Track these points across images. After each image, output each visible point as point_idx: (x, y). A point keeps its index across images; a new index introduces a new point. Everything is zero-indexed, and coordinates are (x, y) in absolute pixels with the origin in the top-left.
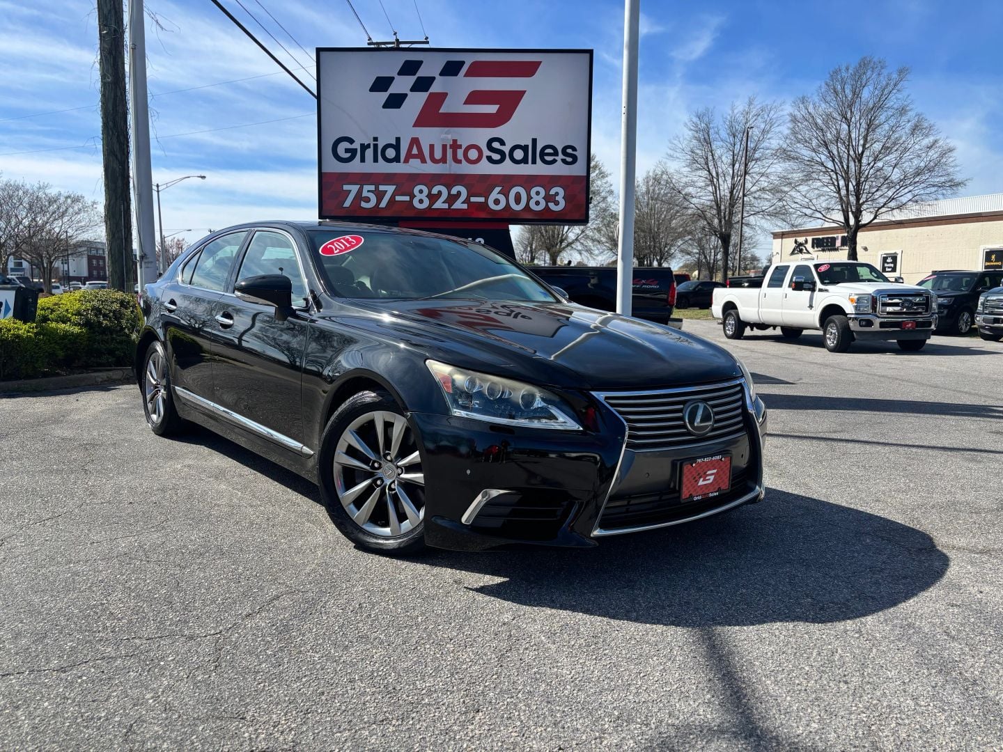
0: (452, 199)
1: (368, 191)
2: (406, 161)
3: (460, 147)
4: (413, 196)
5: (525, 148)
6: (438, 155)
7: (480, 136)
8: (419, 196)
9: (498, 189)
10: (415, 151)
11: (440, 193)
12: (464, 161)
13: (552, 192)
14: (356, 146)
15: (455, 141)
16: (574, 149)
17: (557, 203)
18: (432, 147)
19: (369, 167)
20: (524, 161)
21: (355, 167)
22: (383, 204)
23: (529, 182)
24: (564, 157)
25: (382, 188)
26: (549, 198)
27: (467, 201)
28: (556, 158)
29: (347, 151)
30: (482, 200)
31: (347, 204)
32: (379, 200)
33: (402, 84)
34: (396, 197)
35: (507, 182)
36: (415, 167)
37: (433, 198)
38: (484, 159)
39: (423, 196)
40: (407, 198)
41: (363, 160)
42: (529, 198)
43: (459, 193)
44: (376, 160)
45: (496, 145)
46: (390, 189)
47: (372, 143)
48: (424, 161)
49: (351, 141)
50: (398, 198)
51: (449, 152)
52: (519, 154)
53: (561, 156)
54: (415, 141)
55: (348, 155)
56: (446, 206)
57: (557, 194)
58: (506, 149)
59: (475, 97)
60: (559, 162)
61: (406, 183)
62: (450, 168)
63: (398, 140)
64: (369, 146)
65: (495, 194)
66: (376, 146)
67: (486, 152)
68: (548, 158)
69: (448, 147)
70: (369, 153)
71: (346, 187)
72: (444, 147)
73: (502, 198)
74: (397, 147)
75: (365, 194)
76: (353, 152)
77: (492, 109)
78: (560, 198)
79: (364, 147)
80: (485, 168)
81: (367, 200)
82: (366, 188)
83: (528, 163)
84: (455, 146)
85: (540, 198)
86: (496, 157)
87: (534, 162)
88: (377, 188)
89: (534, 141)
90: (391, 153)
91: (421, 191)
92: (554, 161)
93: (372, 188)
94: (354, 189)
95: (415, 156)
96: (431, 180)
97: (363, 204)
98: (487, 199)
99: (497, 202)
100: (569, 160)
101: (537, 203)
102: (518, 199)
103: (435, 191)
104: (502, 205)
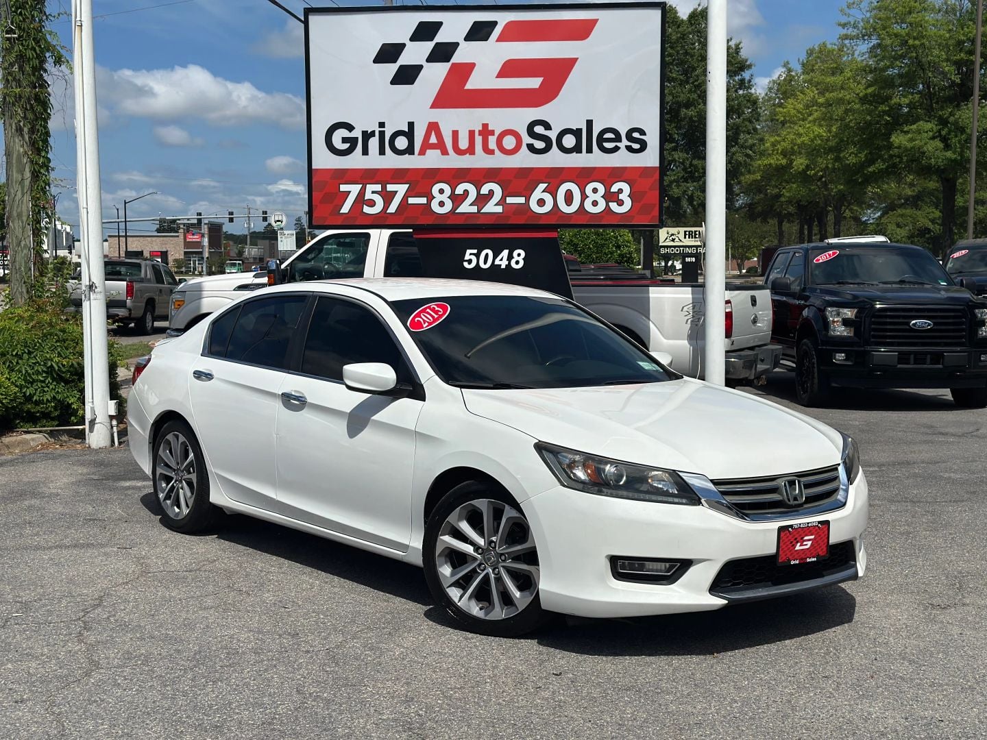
0: (482, 200)
1: (373, 192)
2: (422, 152)
3: (492, 133)
4: (431, 198)
6: (464, 144)
7: (519, 118)
8: (438, 197)
9: (542, 186)
10: (433, 140)
11: (466, 193)
12: (497, 151)
13: (614, 188)
14: (357, 133)
15: (485, 126)
16: (642, 132)
17: (621, 203)
18: (455, 134)
19: (374, 160)
20: (577, 149)
21: (357, 161)
22: (392, 209)
23: (583, 176)
24: (629, 144)
25: (390, 188)
26: (610, 197)
27: (502, 202)
28: (618, 144)
29: (345, 140)
30: (522, 200)
31: (345, 209)
32: (387, 203)
33: (416, 53)
34: (409, 199)
35: (554, 177)
36: (433, 160)
37: (457, 199)
38: (524, 147)
39: (444, 197)
40: (423, 200)
41: (365, 152)
42: (584, 196)
43: (491, 193)
44: (382, 152)
45: (539, 129)
46: (401, 189)
47: (377, 130)
48: (445, 152)
49: (350, 128)
50: (411, 201)
51: (479, 140)
52: (569, 141)
53: (625, 142)
54: (433, 127)
55: (346, 146)
56: (474, 209)
57: (620, 191)
58: (553, 135)
59: (511, 68)
60: (623, 150)
61: (421, 181)
62: (479, 161)
63: (411, 125)
64: (373, 134)
65: (539, 192)
66: (382, 134)
67: (527, 139)
68: (608, 145)
69: (477, 133)
70: (374, 143)
71: (343, 188)
72: (472, 133)
73: (548, 198)
74: (410, 134)
75: (368, 196)
76: (353, 142)
77: (534, 83)
78: (624, 196)
79: (367, 136)
80: (524, 160)
81: (372, 203)
82: (370, 188)
83: (581, 152)
84: (486, 132)
85: (598, 197)
86: (540, 145)
87: (590, 150)
88: (384, 188)
89: (590, 123)
90: (401, 143)
91: (441, 191)
92: (616, 149)
93: (378, 187)
94: (354, 189)
95: (433, 147)
96: (454, 177)
97: (367, 209)
98: (528, 200)
99: (541, 202)
100: (636, 146)
101: (595, 203)
102: (569, 198)
103: (460, 190)
104: (548, 207)
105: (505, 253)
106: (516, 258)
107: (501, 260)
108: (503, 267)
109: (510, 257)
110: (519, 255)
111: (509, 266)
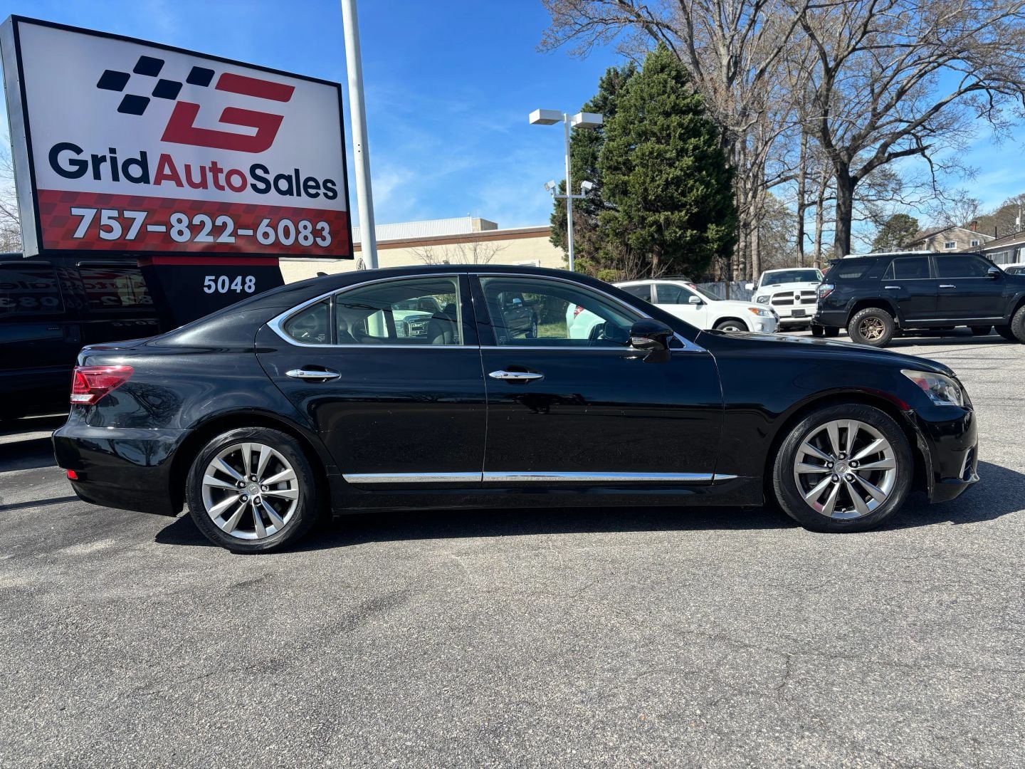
0: (217, 230)
1: (109, 218)
2: (157, 182)
3: (221, 171)
4: (170, 226)
5: (288, 178)
6: (197, 178)
7: (243, 160)
8: (177, 227)
9: (266, 222)
10: (167, 171)
11: (203, 224)
12: (226, 187)
13: (319, 226)
14: (86, 156)
15: (214, 164)
16: (334, 184)
17: (324, 239)
18: (188, 168)
19: (106, 185)
20: (289, 192)
21: (86, 184)
22: (132, 235)
23: (296, 215)
24: (326, 191)
25: (127, 214)
26: (317, 233)
27: (234, 234)
28: (318, 191)
29: (72, 162)
31: (80, 233)
32: (126, 229)
33: (141, 85)
34: (148, 226)
35: (276, 214)
36: (167, 190)
37: (195, 229)
38: (249, 187)
39: (183, 226)
40: (163, 229)
41: (97, 176)
42: (298, 232)
43: (225, 225)
44: (116, 178)
45: (259, 172)
46: (140, 217)
47: (108, 156)
48: (179, 184)
49: (78, 150)
50: (150, 228)
51: (210, 176)
52: (283, 185)
53: (322, 191)
54: (166, 159)
55: (75, 168)
56: (210, 239)
57: (323, 229)
58: (271, 178)
59: (231, 115)
60: (322, 196)
61: (160, 209)
62: (211, 195)
63: (143, 154)
64: (103, 159)
65: (264, 226)
66: (114, 161)
67: (250, 180)
68: (312, 191)
69: (207, 170)
70: (105, 168)
71: (75, 211)
72: (203, 169)
73: (270, 231)
74: (143, 162)
75: (104, 221)
76: (83, 165)
77: (252, 131)
78: (326, 233)
79: (98, 160)
80: (249, 197)
81: (109, 229)
82: (106, 214)
83: (293, 195)
84: (215, 169)
85: (308, 232)
86: (261, 186)
87: (299, 194)
88: (121, 214)
89: (297, 171)
90: (135, 171)
91: (180, 221)
92: (317, 195)
93: (115, 213)
94: (89, 214)
95: (168, 178)
96: (191, 208)
97: (103, 235)
98: (255, 232)
99: (266, 235)
100: (330, 194)
101: (306, 238)
102: (287, 233)
103: (197, 220)
104: (271, 240)
105: (239, 279)
106: (248, 283)
107: (236, 285)
108: (238, 291)
109: (243, 283)
110: (250, 281)
111: (243, 290)
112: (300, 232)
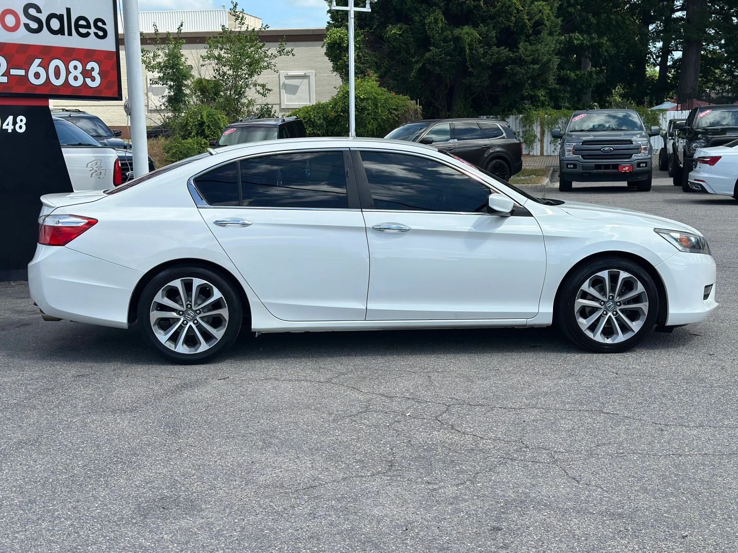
5: (60, 18)
9: (37, 61)
13: (89, 67)
17: (93, 79)
20: (61, 32)
23: (67, 55)
24: (96, 31)
26: (87, 74)
27: (7, 73)
30: (22, 72)
35: (47, 54)
38: (22, 27)
42: (68, 72)
45: (32, 12)
53: (93, 30)
57: (93, 69)
58: (43, 17)
60: (92, 35)
65: (35, 67)
73: (42, 71)
78: (95, 73)
80: (22, 37)
83: (64, 35)
85: (78, 73)
87: (70, 34)
89: (68, 10)
92: (88, 34)
98: (27, 73)
99: (37, 75)
101: (76, 78)
102: (57, 74)
104: (42, 80)
105: (10, 118)
106: (19, 123)
107: (8, 125)
108: (10, 131)
109: (15, 123)
110: (21, 121)
111: (14, 130)
112: (71, 73)
